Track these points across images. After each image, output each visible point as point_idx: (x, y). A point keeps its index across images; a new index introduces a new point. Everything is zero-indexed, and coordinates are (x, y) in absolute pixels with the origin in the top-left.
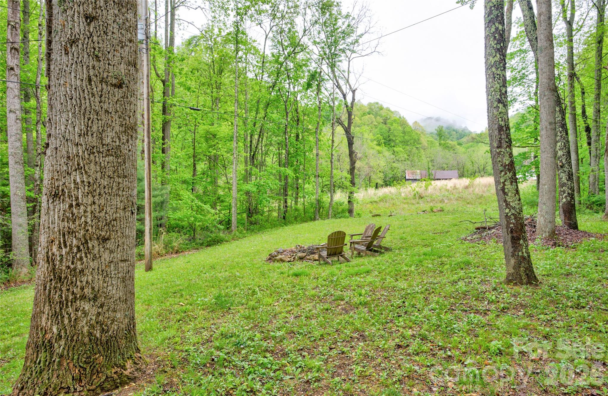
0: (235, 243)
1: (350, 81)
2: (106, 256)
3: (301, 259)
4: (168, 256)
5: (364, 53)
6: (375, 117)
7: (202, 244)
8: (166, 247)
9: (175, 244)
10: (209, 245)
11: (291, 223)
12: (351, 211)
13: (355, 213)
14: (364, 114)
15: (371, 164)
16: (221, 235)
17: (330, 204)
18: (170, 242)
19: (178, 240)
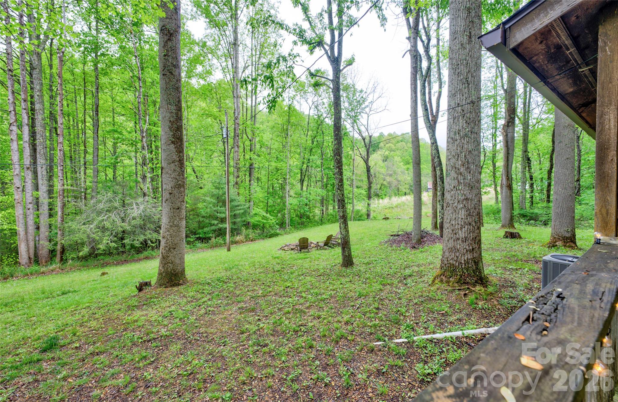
0: (285, 236)
1: (369, 129)
2: (175, 252)
3: (292, 249)
4: (247, 243)
5: (378, 111)
6: (406, 144)
7: (266, 236)
8: (246, 238)
9: (250, 236)
10: (270, 237)
11: (325, 223)
12: (368, 215)
13: (371, 217)
14: (398, 142)
15: (399, 179)
16: (278, 231)
17: (353, 211)
18: (248, 235)
19: (251, 233)
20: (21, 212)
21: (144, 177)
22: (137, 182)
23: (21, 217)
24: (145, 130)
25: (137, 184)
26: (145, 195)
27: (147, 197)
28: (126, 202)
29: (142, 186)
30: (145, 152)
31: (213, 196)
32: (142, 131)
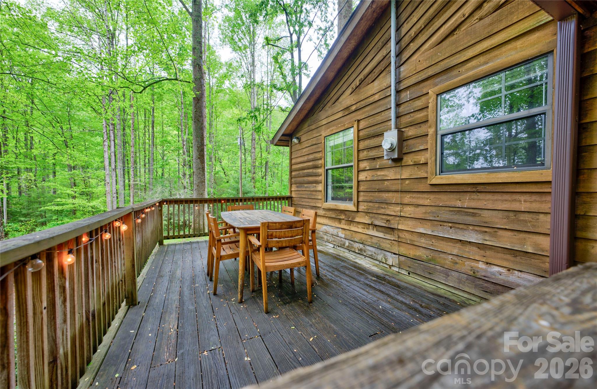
20: (110, 199)
21: (184, 175)
22: (179, 178)
23: (110, 202)
24: (185, 140)
25: (179, 179)
26: (185, 188)
27: (186, 190)
28: (172, 193)
29: (183, 181)
30: (185, 157)
31: (234, 188)
32: (183, 141)
